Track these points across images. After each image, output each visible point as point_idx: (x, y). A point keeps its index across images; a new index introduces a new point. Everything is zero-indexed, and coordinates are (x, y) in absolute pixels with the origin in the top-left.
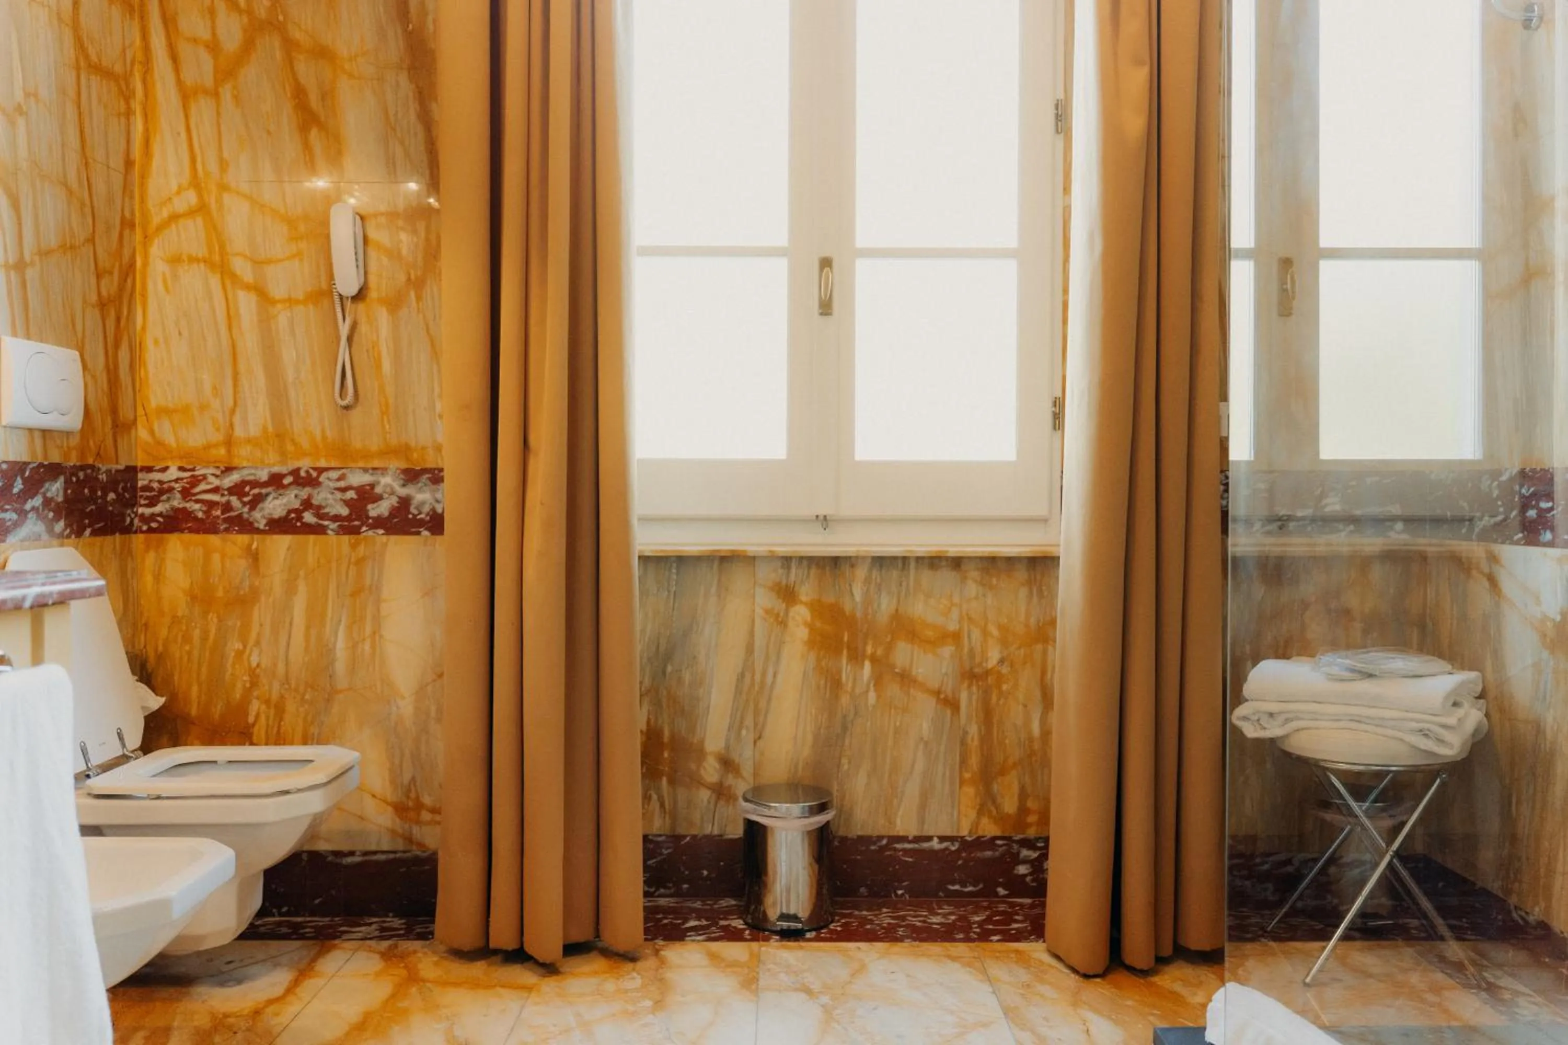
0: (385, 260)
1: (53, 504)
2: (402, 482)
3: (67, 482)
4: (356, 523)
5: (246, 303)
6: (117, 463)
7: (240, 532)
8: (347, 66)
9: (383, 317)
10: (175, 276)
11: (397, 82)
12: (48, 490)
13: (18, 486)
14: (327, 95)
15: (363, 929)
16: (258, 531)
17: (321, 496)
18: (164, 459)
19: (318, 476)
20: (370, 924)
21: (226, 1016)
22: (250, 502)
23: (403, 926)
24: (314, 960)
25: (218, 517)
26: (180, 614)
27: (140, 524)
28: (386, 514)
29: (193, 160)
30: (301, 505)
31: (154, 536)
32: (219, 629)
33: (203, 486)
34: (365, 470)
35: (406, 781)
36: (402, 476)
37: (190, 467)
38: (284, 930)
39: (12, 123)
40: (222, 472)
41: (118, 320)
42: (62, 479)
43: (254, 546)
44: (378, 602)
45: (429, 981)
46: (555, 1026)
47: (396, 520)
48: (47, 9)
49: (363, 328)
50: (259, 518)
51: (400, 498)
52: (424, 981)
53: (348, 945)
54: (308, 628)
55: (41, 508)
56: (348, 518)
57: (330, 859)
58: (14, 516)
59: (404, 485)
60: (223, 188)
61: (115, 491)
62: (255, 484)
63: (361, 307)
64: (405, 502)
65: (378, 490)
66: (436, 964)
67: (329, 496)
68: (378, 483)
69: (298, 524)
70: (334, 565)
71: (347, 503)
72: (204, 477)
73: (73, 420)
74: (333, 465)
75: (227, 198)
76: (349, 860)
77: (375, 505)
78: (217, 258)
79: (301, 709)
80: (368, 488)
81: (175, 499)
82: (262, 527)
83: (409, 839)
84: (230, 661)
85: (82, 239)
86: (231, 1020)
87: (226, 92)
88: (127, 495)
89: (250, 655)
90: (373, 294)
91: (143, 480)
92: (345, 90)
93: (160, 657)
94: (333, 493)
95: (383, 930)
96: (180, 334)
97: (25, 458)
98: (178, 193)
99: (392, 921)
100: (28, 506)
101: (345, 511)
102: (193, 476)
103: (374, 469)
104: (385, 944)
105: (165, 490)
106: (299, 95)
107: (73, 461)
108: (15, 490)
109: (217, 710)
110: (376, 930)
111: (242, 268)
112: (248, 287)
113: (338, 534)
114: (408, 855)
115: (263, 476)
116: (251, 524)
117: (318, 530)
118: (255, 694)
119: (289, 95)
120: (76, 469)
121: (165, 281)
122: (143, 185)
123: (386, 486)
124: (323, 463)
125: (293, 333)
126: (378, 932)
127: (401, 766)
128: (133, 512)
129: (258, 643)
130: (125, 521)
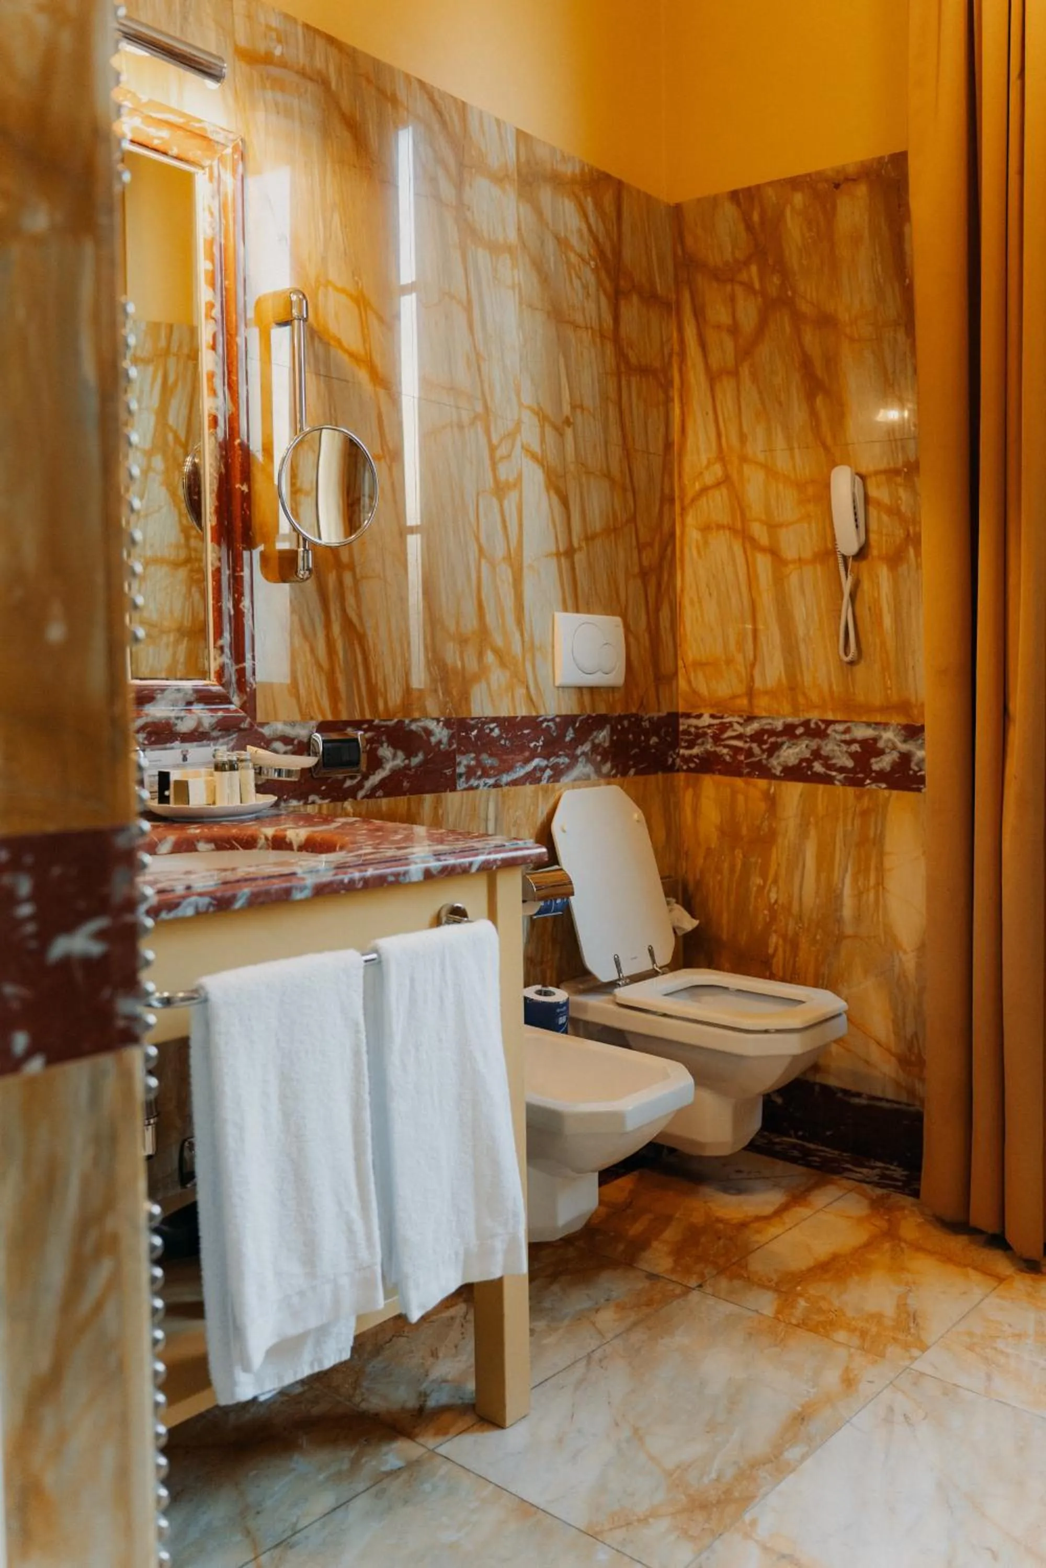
0: (885, 518)
1: (600, 749)
2: (903, 738)
3: (613, 731)
4: (861, 776)
5: (763, 563)
6: (659, 711)
7: (759, 777)
8: (848, 330)
9: (883, 572)
10: (706, 543)
11: (895, 339)
12: (596, 737)
13: (570, 735)
14: (831, 361)
15: (865, 1171)
16: (774, 777)
17: (828, 748)
18: (699, 707)
19: (826, 729)
20: (873, 1168)
21: (719, 1220)
22: (767, 750)
23: (904, 1178)
24: (809, 1190)
25: (742, 761)
26: (713, 846)
27: (682, 764)
28: (888, 769)
29: (719, 435)
30: (811, 755)
31: (693, 775)
32: (744, 864)
33: (729, 733)
34: (868, 724)
35: (908, 1037)
36: (903, 732)
37: (719, 715)
38: (796, 1153)
39: (561, 435)
40: (745, 721)
41: (659, 585)
42: (608, 727)
43: (772, 790)
44: (881, 854)
45: (905, 1241)
46: (1010, 1326)
47: (897, 775)
48: (590, 331)
49: (866, 585)
50: (776, 764)
51: (900, 753)
52: (900, 1239)
53: (845, 1182)
54: (818, 872)
55: (590, 753)
56: (853, 770)
57: (840, 1095)
58: (567, 760)
59: (905, 741)
60: (744, 459)
61: (658, 736)
62: (772, 733)
63: (864, 565)
64: (906, 758)
65: (881, 744)
66: (919, 1225)
67: (836, 748)
68: (881, 737)
69: (809, 773)
70: (841, 815)
71: (852, 755)
72: (731, 724)
73: (616, 677)
74: (839, 718)
75: (746, 469)
76: (856, 1100)
77: (878, 759)
78: (739, 525)
79: (813, 949)
80: (871, 742)
81: (708, 743)
82: (778, 773)
83: (912, 1092)
84: (753, 894)
85: (624, 520)
86: (721, 1226)
87: (745, 371)
88: (669, 739)
89: (769, 891)
90: (875, 552)
91: (683, 724)
92: (847, 356)
93: (699, 883)
94: (839, 746)
95: (883, 1176)
96: (710, 594)
97: (576, 711)
98: (707, 467)
99: (894, 1170)
100: (579, 752)
101: (850, 764)
102: (722, 724)
103: (877, 724)
104: (879, 1191)
105: (698, 736)
106: (806, 364)
107: (619, 711)
108: (568, 739)
109: (743, 938)
110: (877, 1175)
111: (759, 532)
112: (763, 550)
113: (843, 785)
114: (911, 1108)
115: (779, 725)
116: (769, 769)
117: (826, 780)
118: (774, 928)
119: (797, 365)
120: (621, 718)
121: (698, 547)
122: (680, 462)
123: (889, 740)
124: (830, 716)
125: (803, 592)
126: (878, 1177)
127: (904, 1017)
128: (674, 753)
129: (775, 881)
130: (667, 761)
